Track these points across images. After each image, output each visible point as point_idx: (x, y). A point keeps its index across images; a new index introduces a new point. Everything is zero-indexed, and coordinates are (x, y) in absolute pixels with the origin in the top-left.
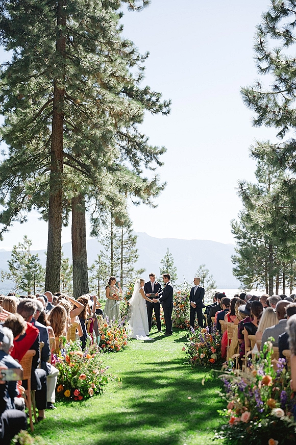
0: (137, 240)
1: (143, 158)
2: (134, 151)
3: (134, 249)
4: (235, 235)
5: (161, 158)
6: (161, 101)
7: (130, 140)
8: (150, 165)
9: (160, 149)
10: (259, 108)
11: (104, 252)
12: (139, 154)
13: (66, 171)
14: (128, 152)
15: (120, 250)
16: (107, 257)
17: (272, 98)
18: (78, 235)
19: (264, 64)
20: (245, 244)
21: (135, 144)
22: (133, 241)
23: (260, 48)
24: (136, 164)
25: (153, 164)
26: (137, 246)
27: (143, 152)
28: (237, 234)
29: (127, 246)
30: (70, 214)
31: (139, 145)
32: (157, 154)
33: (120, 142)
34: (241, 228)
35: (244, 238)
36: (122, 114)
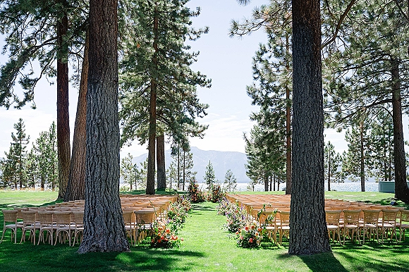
0: (193, 156)
1: (196, 110)
2: (191, 106)
3: (191, 160)
5: (206, 111)
6: (206, 80)
8: (200, 114)
9: (206, 105)
15: (183, 161)
16: (176, 165)
19: (256, 76)
22: (191, 156)
23: (255, 68)
24: (192, 113)
25: (202, 114)
26: (193, 159)
27: (196, 107)
29: (187, 159)
32: (204, 108)
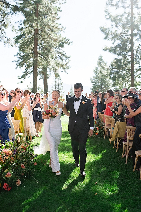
0: (63, 83)
1: (64, 59)
2: (62, 57)
3: (62, 86)
4: (91, 82)
5: (70, 59)
7: (61, 53)
9: (69, 56)
10: (105, 33)
11: (53, 87)
12: (63, 58)
13: (39, 59)
14: (60, 57)
15: (58, 86)
16: (54, 88)
17: (110, 30)
18: (45, 81)
20: (94, 84)
21: (62, 55)
22: (62, 84)
26: (63, 85)
27: (64, 57)
28: (92, 81)
29: (60, 85)
30: (43, 75)
31: (63, 55)
32: (68, 58)
33: (58, 54)
34: (93, 80)
35: (94, 83)
36: (57, 39)
